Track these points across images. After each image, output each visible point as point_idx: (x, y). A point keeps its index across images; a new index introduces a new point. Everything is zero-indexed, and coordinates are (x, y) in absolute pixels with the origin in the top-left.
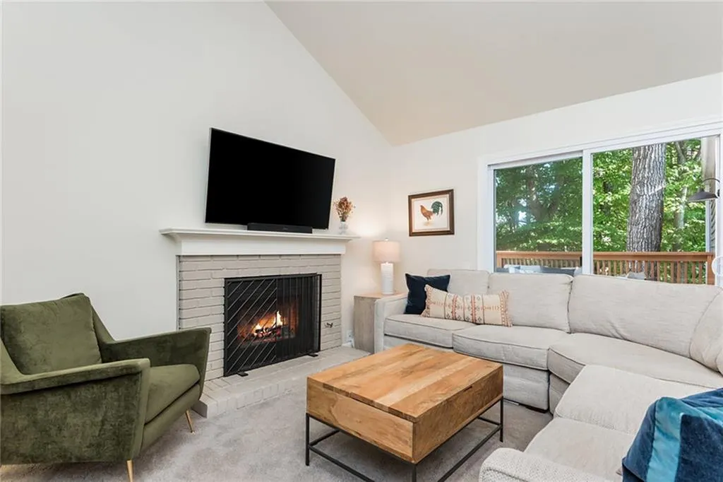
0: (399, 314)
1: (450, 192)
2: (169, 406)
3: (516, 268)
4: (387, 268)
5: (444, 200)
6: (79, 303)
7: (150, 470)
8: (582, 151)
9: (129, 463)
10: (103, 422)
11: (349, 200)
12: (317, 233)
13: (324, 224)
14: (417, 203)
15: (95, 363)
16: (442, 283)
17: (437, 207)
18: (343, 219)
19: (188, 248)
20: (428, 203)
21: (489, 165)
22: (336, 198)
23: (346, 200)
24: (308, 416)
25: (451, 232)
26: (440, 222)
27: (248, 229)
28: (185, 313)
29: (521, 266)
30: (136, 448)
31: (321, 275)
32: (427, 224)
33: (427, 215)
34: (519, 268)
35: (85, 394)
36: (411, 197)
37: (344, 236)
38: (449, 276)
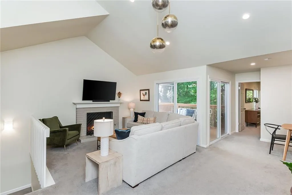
0: (132, 122)
1: (149, 90)
2: (72, 138)
3: (181, 109)
4: (132, 110)
5: (147, 92)
6: (56, 118)
7: (68, 149)
8: (173, 82)
9: (65, 146)
10: (60, 139)
11: (121, 92)
12: (111, 101)
13: (114, 99)
14: (142, 92)
15: (58, 129)
16: (143, 114)
17: (146, 93)
18: (119, 97)
19: (78, 106)
20: (144, 92)
21: (157, 84)
22: (117, 92)
23: (120, 92)
24: (98, 140)
25: (149, 100)
26: (146, 97)
27: (93, 101)
28: (77, 121)
29: (183, 109)
30: (66, 143)
31: (112, 112)
32: (144, 98)
33: (144, 95)
34: (182, 109)
35: (57, 133)
36: (140, 90)
37: (119, 102)
38: (145, 113)
